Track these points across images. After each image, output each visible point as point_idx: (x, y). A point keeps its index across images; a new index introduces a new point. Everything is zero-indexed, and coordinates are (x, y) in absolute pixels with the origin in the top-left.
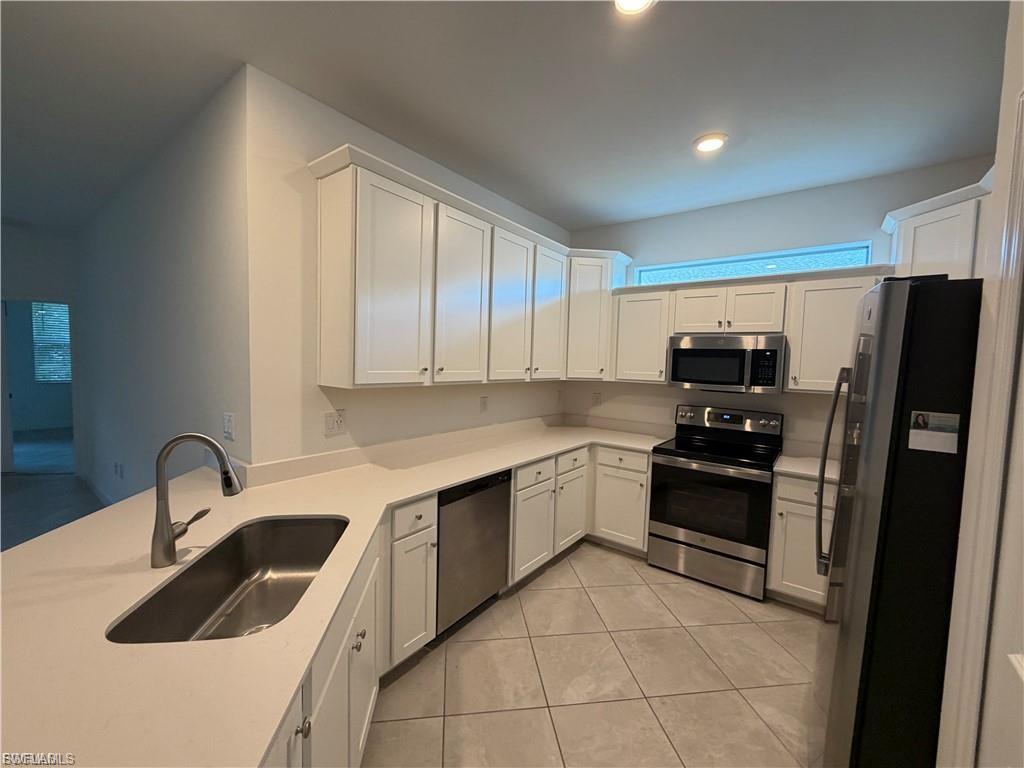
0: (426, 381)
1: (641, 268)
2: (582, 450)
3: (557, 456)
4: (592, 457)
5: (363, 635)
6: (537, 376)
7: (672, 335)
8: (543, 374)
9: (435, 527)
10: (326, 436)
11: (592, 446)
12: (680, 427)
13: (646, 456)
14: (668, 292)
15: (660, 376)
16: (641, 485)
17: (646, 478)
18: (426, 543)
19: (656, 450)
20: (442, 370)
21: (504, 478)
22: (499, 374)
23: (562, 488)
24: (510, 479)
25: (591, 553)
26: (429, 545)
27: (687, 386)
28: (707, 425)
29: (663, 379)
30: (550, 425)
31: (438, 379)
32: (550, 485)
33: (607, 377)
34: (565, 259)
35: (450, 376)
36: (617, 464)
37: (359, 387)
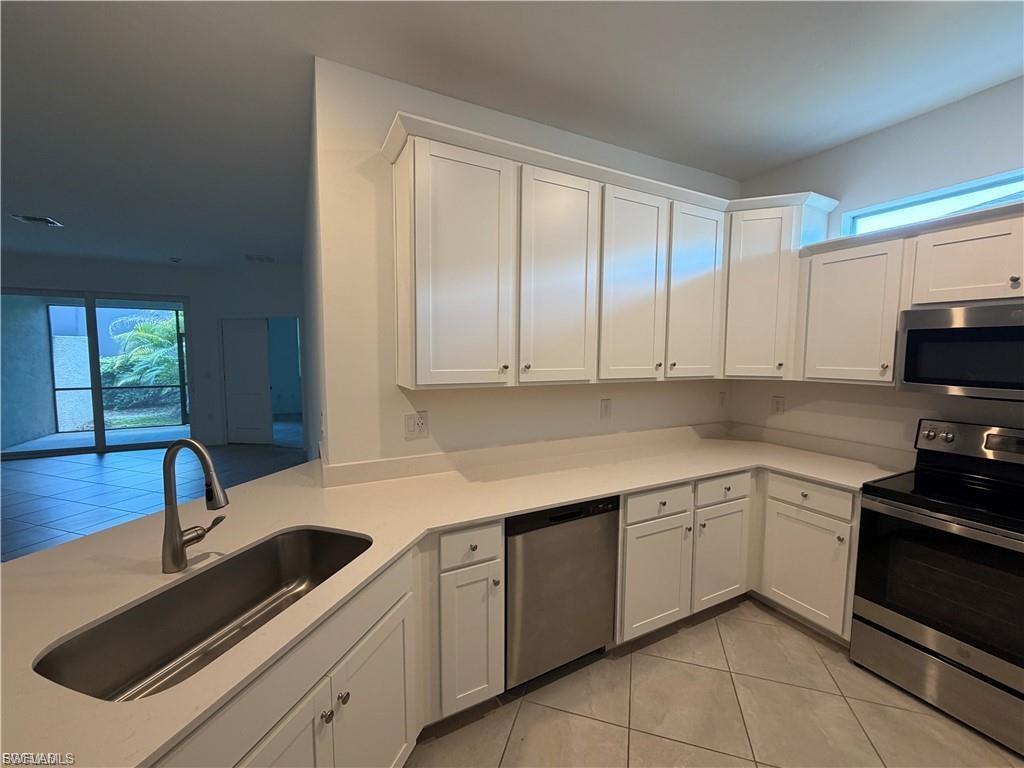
0: (510, 379)
1: (855, 213)
2: (746, 474)
3: (695, 483)
4: (761, 488)
5: (345, 699)
6: (672, 374)
7: (909, 308)
8: (684, 370)
9: (501, 560)
10: (406, 438)
11: (759, 472)
12: (923, 455)
13: (851, 495)
14: (901, 240)
15: (883, 374)
16: (840, 539)
17: (851, 529)
18: (487, 579)
19: (867, 489)
20: (528, 367)
21: (610, 505)
22: (614, 371)
23: (704, 526)
24: (618, 509)
25: (755, 621)
26: (491, 582)
27: (955, 391)
28: (990, 455)
29: (888, 377)
30: (703, 437)
31: (524, 378)
32: (686, 519)
33: (789, 375)
34: (721, 217)
35: (539, 374)
36: (799, 500)
37: (423, 388)
